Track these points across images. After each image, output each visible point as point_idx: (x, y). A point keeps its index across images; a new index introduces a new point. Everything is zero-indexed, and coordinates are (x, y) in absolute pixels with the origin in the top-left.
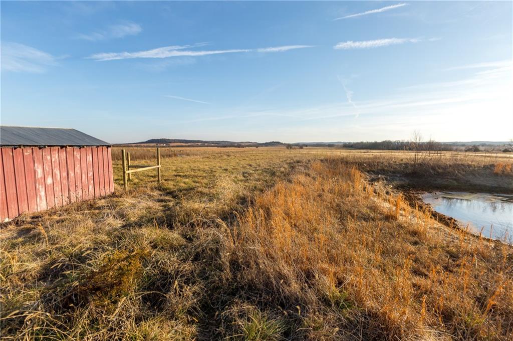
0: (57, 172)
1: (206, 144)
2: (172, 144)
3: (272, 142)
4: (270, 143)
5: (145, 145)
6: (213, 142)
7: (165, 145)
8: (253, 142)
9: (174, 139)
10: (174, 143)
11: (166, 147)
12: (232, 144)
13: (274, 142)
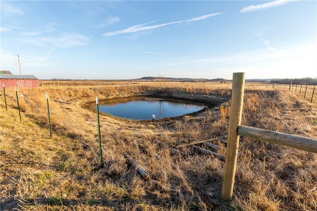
0: (22, 84)
1: (174, 80)
2: (154, 80)
3: (217, 79)
4: (216, 79)
6: (178, 79)
8: (205, 79)
9: (156, 77)
10: (156, 79)
11: (151, 81)
12: (190, 80)
13: (219, 79)
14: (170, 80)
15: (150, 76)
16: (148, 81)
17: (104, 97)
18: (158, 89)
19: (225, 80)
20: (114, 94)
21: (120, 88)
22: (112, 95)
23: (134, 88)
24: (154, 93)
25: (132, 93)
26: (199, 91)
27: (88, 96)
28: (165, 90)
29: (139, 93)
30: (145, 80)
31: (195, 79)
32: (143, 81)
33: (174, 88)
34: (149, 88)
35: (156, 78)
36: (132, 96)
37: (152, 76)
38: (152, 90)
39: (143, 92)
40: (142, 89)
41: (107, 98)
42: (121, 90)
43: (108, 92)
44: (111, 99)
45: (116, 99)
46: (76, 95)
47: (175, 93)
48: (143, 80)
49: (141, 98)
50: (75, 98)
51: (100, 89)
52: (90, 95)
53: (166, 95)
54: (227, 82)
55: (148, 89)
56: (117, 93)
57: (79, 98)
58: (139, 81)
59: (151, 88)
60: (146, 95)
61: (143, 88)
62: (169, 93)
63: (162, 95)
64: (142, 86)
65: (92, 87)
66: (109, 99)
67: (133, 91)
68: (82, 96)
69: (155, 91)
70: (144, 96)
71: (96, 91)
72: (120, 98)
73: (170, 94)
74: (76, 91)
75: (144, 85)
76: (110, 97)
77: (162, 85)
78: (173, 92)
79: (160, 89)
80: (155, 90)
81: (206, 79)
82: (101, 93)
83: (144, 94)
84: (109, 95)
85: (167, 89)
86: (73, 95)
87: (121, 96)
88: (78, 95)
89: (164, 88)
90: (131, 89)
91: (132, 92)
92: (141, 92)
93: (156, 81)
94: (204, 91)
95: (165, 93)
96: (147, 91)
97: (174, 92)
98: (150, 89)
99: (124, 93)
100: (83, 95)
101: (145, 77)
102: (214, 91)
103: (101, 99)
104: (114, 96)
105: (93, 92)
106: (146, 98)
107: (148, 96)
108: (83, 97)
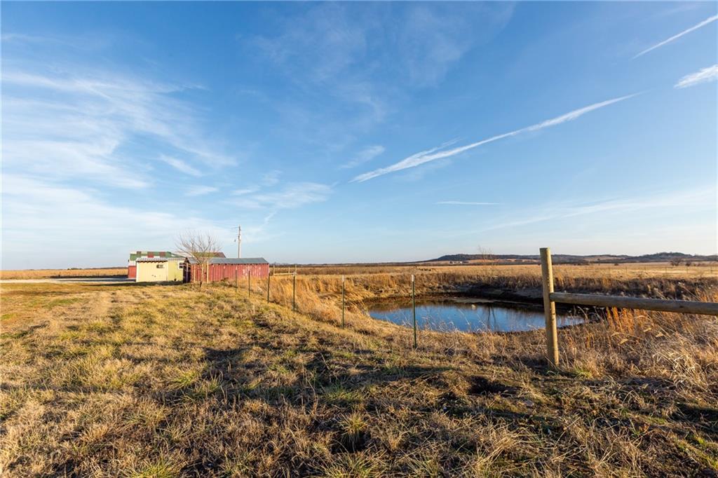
1: (524, 261)
2: (470, 262)
3: (661, 254)
5: (435, 263)
6: (535, 257)
7: (461, 262)
8: (617, 255)
10: (474, 259)
11: (463, 265)
12: (570, 259)
13: (667, 254)
14: (513, 260)
15: (460, 253)
16: (455, 265)
17: (372, 295)
18: (480, 280)
19: (690, 256)
20: (390, 289)
21: (400, 278)
22: (386, 291)
23: (427, 277)
24: (472, 288)
25: (425, 289)
26: (583, 284)
27: (346, 292)
28: (496, 283)
29: (439, 287)
30: (448, 262)
31: (584, 257)
32: (443, 265)
33: (518, 278)
34: (458, 277)
35: (476, 257)
36: (424, 294)
37: (466, 254)
38: (467, 282)
39: (447, 285)
40: (444, 280)
41: (376, 296)
42: (402, 282)
43: (379, 285)
44: (384, 299)
45: (394, 298)
46: (327, 290)
47: (521, 288)
48: (442, 262)
49: (443, 299)
50: (326, 294)
51: (363, 281)
52: (348, 289)
53: (499, 292)
54: (697, 263)
55: (458, 281)
56: (396, 287)
57: (332, 296)
58: (434, 265)
59: (464, 277)
60: (453, 291)
61: (447, 277)
62: (507, 289)
63: (490, 293)
64: (445, 274)
65: (350, 276)
66: (382, 298)
67: (425, 284)
68: (336, 293)
69: (474, 284)
70: (449, 293)
71: (358, 284)
72: (402, 297)
73: (510, 291)
74: (326, 283)
75: (447, 273)
76: (384, 295)
77: (491, 272)
78: (515, 285)
79: (484, 280)
80: (473, 281)
81: (623, 256)
82: (367, 287)
83: (449, 291)
84: (381, 291)
85: (501, 279)
86: (322, 289)
87: (403, 293)
88: (329, 290)
89: (493, 278)
90: (421, 279)
91: (424, 286)
92: (444, 286)
93: (474, 264)
94: (597, 284)
95: (496, 288)
96: (456, 284)
97: (519, 287)
98: (463, 279)
99: (408, 287)
100: (338, 290)
101: (447, 254)
102: (625, 283)
103: (367, 298)
104: (390, 293)
105: (353, 285)
106: (455, 299)
107: (459, 295)
108: (338, 293)
